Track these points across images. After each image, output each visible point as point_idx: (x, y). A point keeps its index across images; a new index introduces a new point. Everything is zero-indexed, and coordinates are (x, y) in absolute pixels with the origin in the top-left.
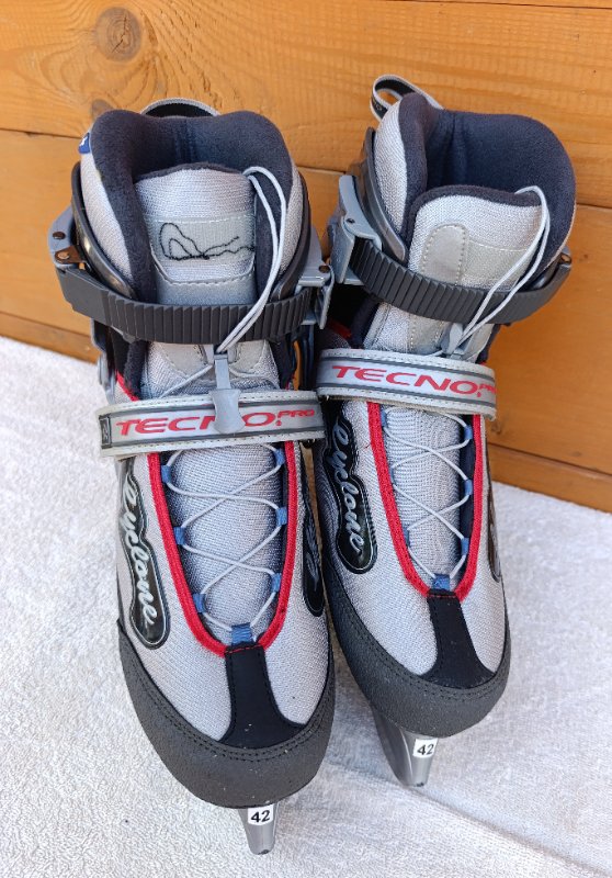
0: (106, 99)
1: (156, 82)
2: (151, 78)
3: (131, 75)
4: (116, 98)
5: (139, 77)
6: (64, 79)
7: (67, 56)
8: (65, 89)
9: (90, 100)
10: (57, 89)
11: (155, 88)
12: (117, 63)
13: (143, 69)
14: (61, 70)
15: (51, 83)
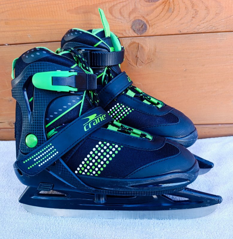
0: (141, 19)
1: (169, 8)
2: (167, 7)
3: (157, 7)
4: (147, 18)
5: (161, 8)
6: (120, 13)
7: (124, 3)
8: (120, 17)
9: (133, 20)
10: (115, 18)
11: (168, 11)
12: (151, 3)
13: (164, 4)
14: (120, 10)
15: (113, 16)
